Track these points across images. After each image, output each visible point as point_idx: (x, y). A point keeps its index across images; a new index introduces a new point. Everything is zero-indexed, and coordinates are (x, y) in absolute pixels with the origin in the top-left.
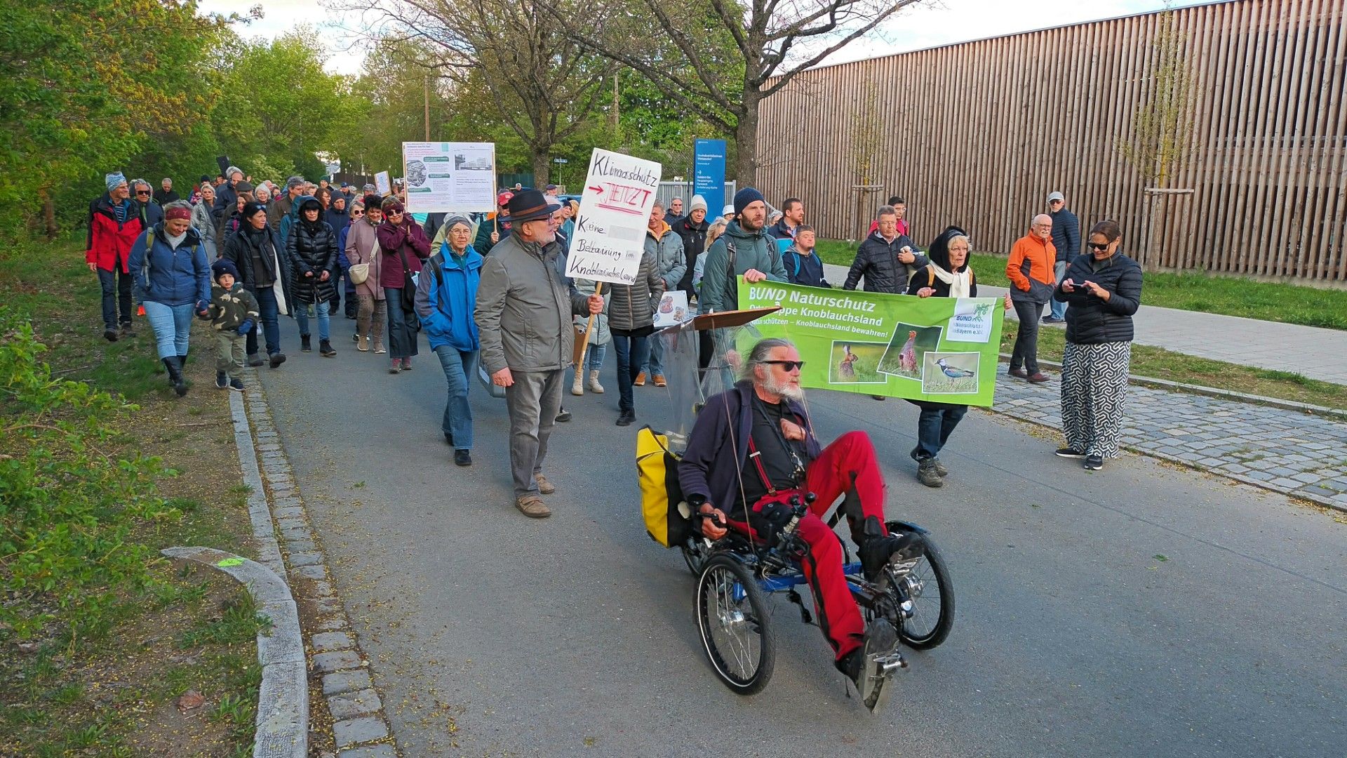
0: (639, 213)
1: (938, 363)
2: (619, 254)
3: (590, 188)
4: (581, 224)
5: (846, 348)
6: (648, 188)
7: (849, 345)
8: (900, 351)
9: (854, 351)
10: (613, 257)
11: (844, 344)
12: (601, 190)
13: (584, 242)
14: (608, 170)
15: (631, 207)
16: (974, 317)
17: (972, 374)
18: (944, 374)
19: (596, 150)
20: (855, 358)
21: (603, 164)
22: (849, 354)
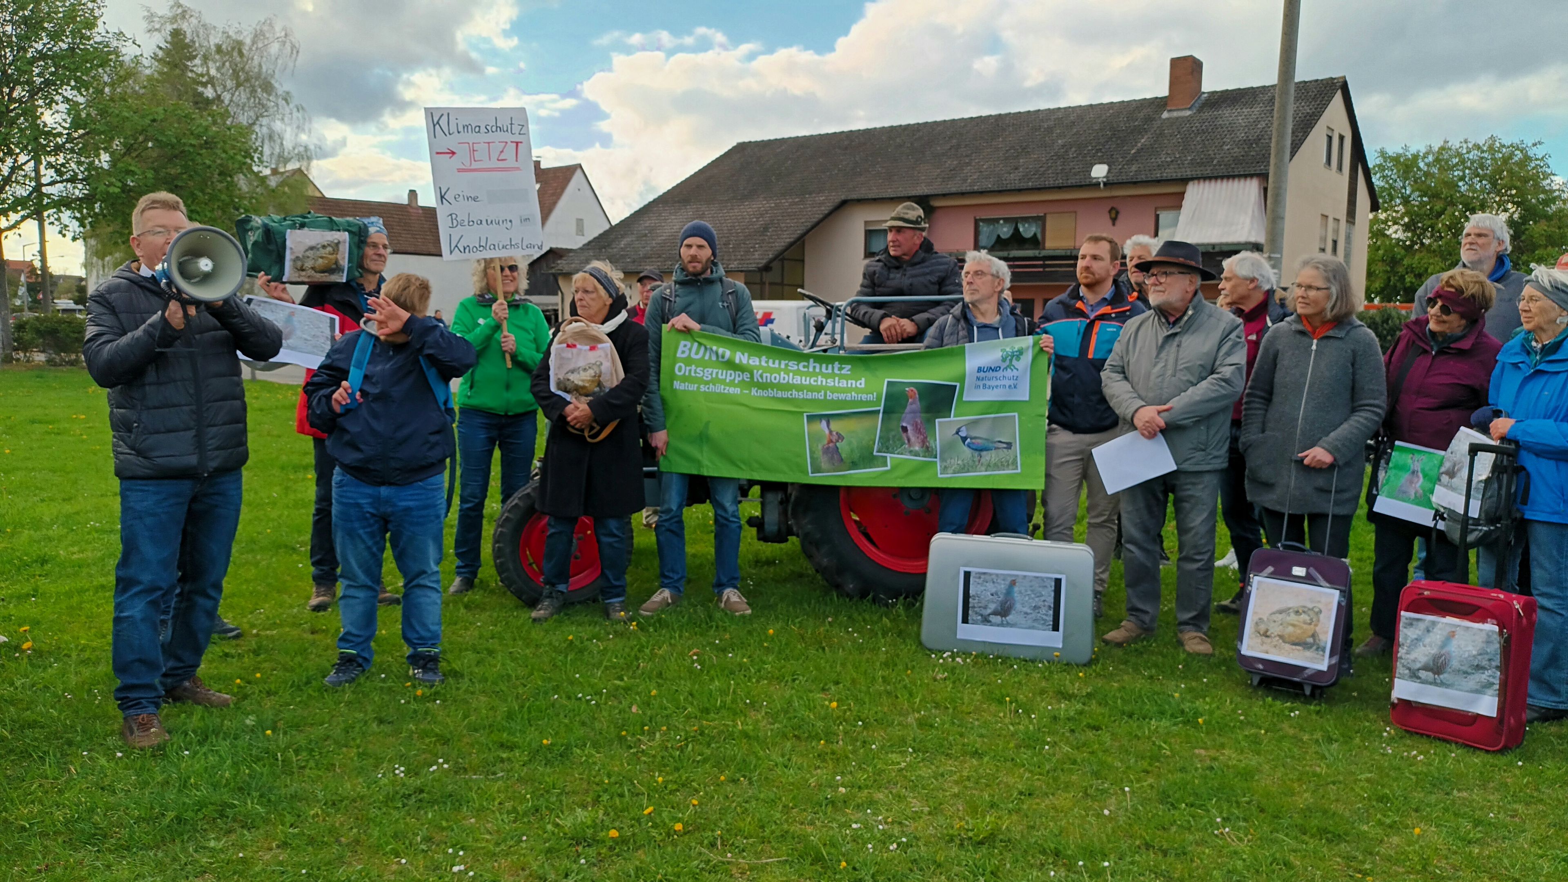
1: (957, 433)
2: (511, 221)
4: (443, 197)
5: (824, 423)
6: (517, 139)
7: (828, 418)
8: (900, 420)
9: (836, 426)
10: (503, 227)
11: (821, 417)
12: (453, 153)
13: (454, 217)
14: (453, 128)
15: (501, 164)
16: (1003, 366)
17: (1009, 445)
18: (966, 448)
20: (840, 437)
21: (443, 122)
22: (831, 432)
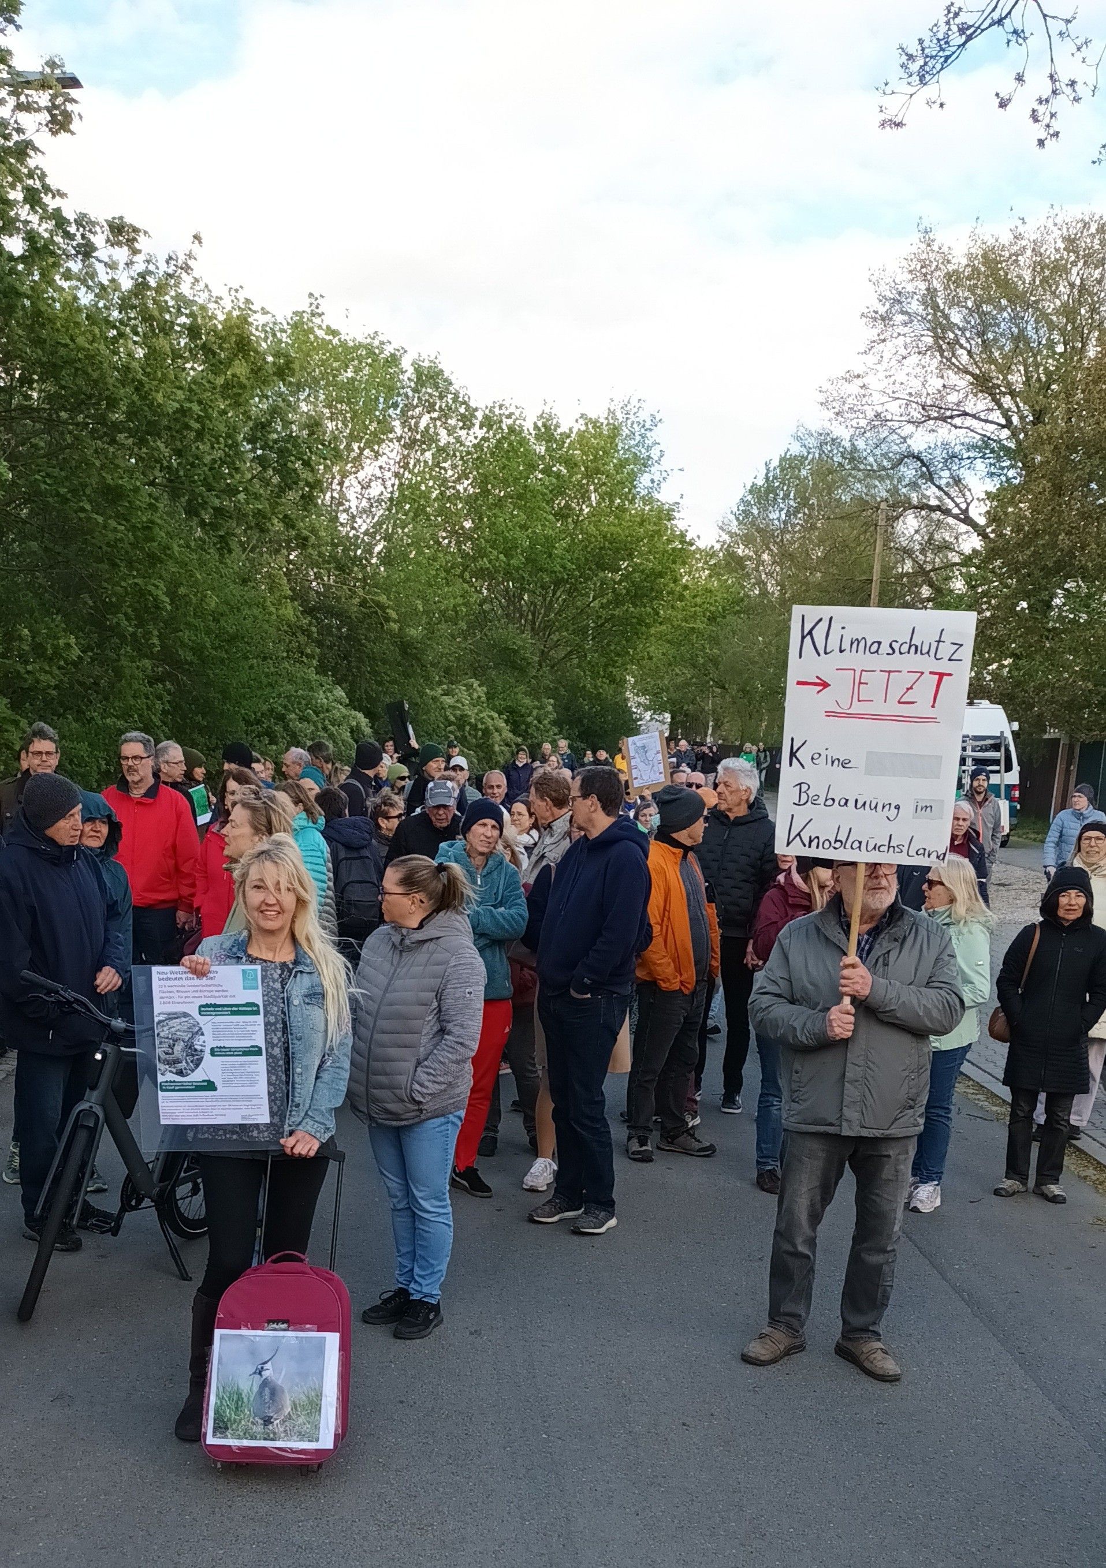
0: (932, 719)
2: (897, 807)
3: (799, 683)
4: (793, 754)
6: (943, 667)
10: (882, 814)
12: (825, 685)
13: (804, 787)
14: (833, 643)
15: (905, 710)
19: (797, 610)
21: (819, 634)
